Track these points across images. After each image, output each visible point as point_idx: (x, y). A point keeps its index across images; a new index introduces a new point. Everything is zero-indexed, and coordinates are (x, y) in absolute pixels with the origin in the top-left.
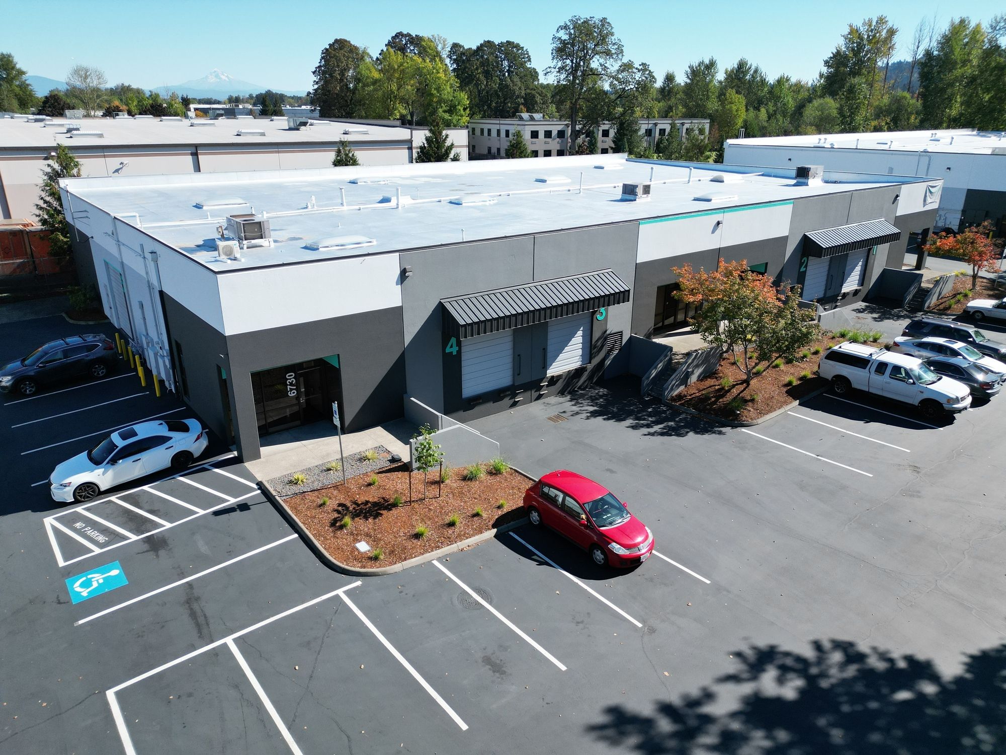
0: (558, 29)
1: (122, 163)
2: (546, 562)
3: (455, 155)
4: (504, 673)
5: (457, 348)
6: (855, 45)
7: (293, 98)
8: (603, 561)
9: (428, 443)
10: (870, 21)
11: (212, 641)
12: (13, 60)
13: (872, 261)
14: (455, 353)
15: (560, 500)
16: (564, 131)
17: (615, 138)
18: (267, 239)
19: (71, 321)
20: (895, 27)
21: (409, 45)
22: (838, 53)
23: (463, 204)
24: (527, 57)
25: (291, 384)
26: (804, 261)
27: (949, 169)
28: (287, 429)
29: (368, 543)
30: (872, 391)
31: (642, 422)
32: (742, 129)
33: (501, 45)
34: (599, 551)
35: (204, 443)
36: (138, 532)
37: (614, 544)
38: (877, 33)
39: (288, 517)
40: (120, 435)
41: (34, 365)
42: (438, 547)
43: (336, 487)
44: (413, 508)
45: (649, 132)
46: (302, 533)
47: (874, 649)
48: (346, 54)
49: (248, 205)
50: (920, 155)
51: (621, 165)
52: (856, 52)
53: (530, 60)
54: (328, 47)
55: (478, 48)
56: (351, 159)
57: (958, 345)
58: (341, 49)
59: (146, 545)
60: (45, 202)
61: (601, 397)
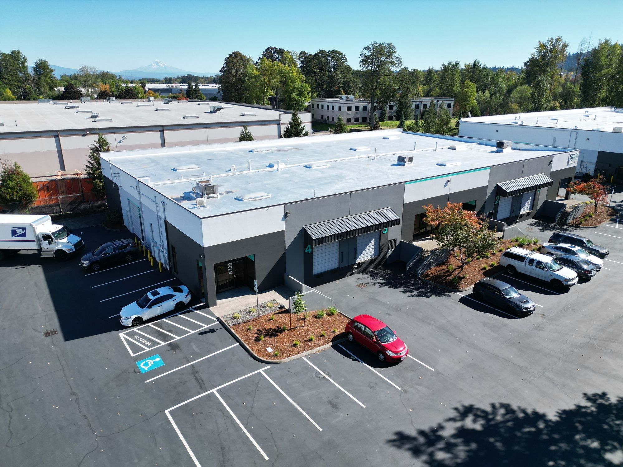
0: (363, 49)
1: (123, 137)
2: (357, 359)
3: (305, 132)
4: (337, 408)
5: (311, 250)
6: (543, 54)
7: (203, 78)
8: (383, 359)
9: (299, 300)
10: (552, 39)
11: (207, 391)
12: (47, 63)
13: (538, 196)
14: (310, 252)
15: (363, 329)
16: (367, 106)
17: (397, 110)
18: (216, 194)
19: (107, 229)
20: (567, 43)
21: (275, 54)
22: (533, 58)
23: (312, 168)
24: (345, 59)
25: (230, 268)
26: (498, 198)
27: (588, 139)
28: (227, 291)
29: (271, 348)
30: (527, 273)
31: (408, 289)
32: (470, 112)
33: (329, 52)
34: (382, 354)
35: (189, 298)
36: (165, 341)
37: (389, 351)
38: (556, 47)
39: (233, 335)
40: (152, 293)
41: (99, 255)
42: (305, 351)
43: (254, 320)
44: (292, 332)
45: (417, 106)
46: (241, 343)
47: (519, 407)
48: (239, 60)
49: (200, 168)
50: (571, 131)
51: (398, 136)
52: (544, 57)
53: (346, 61)
54: (228, 57)
55: (316, 54)
56: (249, 136)
57: (576, 249)
58: (236, 58)
59: (169, 347)
60: (90, 163)
61: (387, 275)
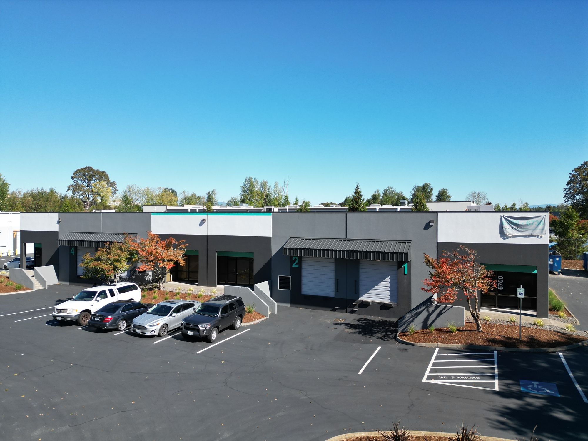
5: (74, 253)
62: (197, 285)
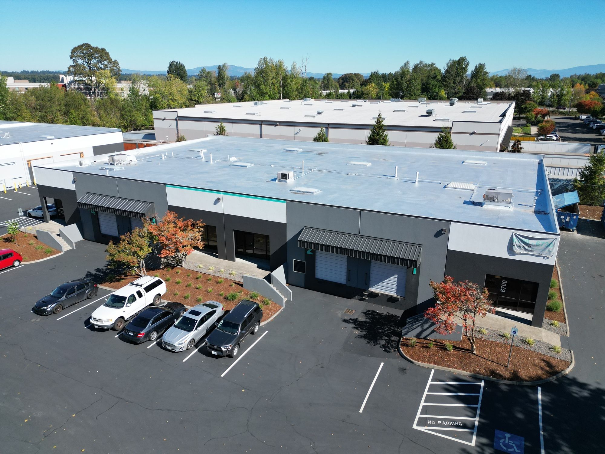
1: (299, 130)
62: (217, 257)
